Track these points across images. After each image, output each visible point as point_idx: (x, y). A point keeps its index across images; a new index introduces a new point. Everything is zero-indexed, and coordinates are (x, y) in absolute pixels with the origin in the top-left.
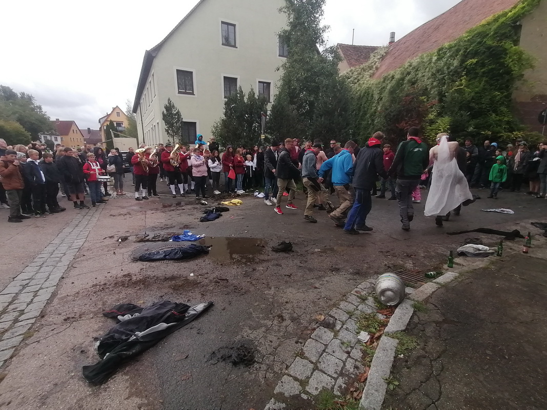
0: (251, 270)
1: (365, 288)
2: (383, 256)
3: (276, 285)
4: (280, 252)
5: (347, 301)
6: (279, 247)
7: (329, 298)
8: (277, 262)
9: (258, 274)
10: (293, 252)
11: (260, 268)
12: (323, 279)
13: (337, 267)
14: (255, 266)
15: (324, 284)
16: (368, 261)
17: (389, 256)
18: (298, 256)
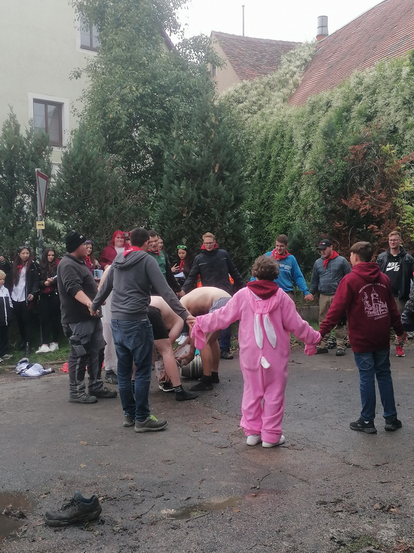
2: (327, 515)
4: (66, 526)
6: (64, 514)
10: (103, 522)
16: (292, 531)
17: (340, 514)
18: (115, 533)
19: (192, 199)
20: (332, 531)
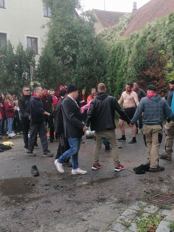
0: (20, 210)
1: (128, 215)
2: (142, 184)
3: (45, 223)
5: (113, 229)
7: (96, 229)
8: (46, 199)
9: (27, 213)
10: (62, 187)
11: (30, 207)
12: (90, 211)
13: (102, 197)
14: (24, 206)
15: (91, 216)
16: (130, 189)
17: (147, 183)
18: (67, 190)
19: (88, 73)
20: (144, 189)
